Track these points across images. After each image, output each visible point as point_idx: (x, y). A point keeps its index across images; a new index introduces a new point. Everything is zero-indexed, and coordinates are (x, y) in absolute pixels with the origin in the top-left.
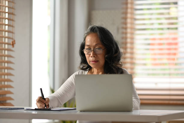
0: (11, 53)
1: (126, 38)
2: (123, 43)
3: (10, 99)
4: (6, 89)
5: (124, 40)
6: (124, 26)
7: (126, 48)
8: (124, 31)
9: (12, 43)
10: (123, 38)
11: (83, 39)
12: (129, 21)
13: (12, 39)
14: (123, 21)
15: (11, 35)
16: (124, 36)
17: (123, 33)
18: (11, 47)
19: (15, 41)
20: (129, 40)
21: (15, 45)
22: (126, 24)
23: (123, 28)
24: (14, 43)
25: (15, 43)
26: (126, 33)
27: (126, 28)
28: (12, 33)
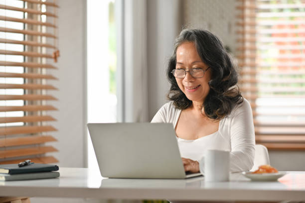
0: (52, 72)
1: (243, 41)
2: (238, 49)
3: (52, 150)
4: (44, 134)
5: (240, 45)
6: (240, 21)
7: (243, 58)
8: (240, 29)
9: (53, 56)
10: (238, 41)
11: (173, 52)
12: (247, 12)
13: (54, 48)
14: (238, 12)
15: (51, 41)
16: (240, 37)
17: (238, 33)
18: (51, 62)
19: (58, 52)
20: (248, 45)
21: (59, 59)
22: (243, 17)
23: (238, 24)
24: (57, 55)
25: (59, 56)
26: (243, 33)
27: (243, 25)
28: (54, 37)
